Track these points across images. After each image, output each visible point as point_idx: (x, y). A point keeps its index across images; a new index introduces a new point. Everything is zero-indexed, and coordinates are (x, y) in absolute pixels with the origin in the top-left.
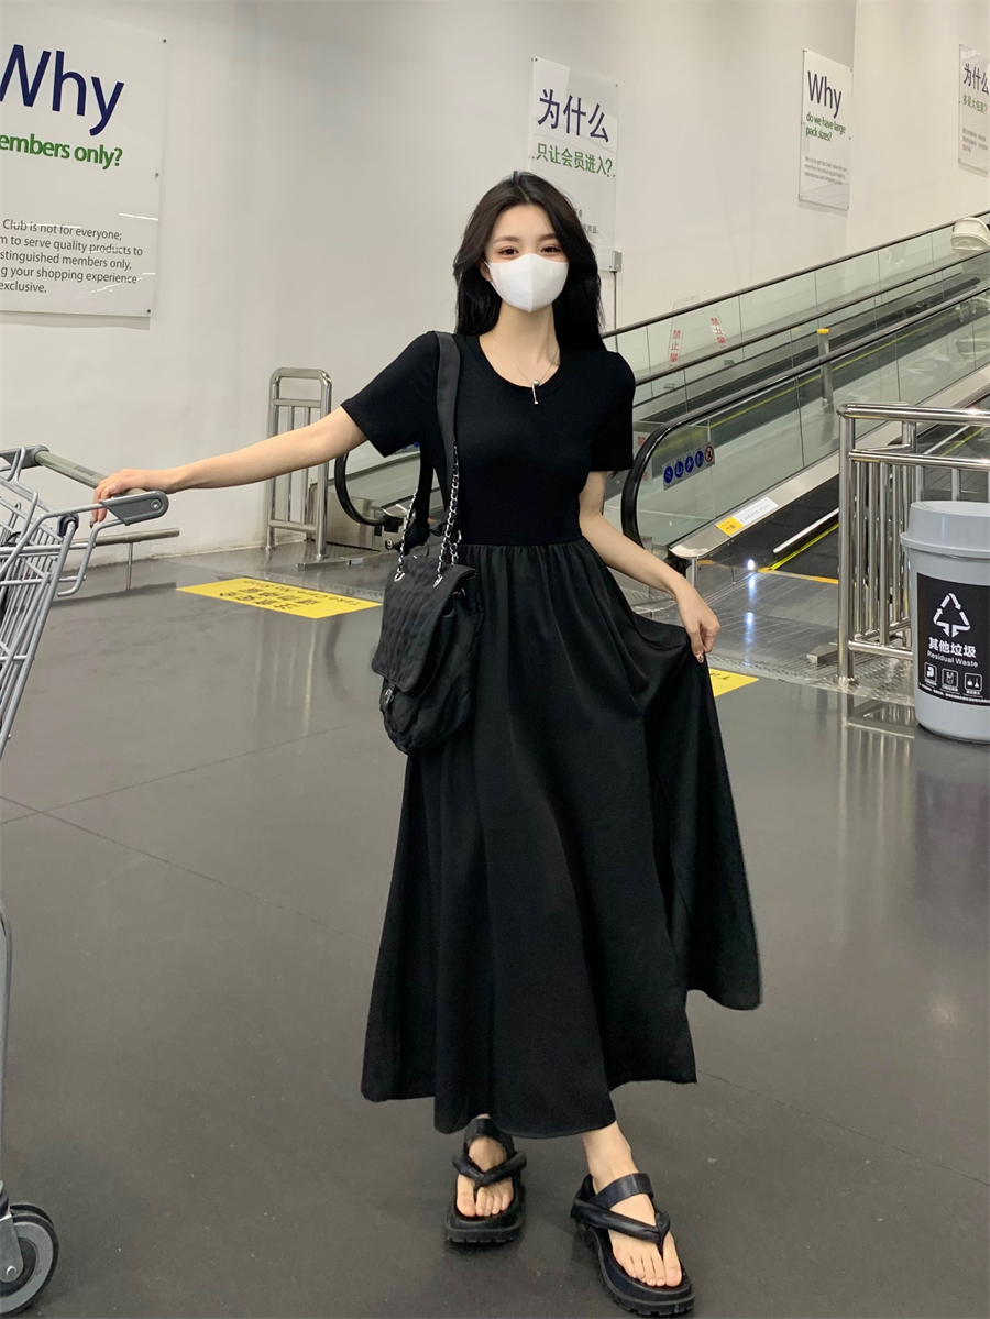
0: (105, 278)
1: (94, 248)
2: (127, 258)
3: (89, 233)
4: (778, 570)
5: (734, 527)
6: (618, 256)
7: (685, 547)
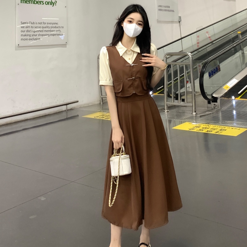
0: (55, 35)
1: (52, 27)
2: (60, 29)
3: (50, 23)
4: (240, 98)
5: (227, 87)
6: (180, 17)
7: (216, 94)
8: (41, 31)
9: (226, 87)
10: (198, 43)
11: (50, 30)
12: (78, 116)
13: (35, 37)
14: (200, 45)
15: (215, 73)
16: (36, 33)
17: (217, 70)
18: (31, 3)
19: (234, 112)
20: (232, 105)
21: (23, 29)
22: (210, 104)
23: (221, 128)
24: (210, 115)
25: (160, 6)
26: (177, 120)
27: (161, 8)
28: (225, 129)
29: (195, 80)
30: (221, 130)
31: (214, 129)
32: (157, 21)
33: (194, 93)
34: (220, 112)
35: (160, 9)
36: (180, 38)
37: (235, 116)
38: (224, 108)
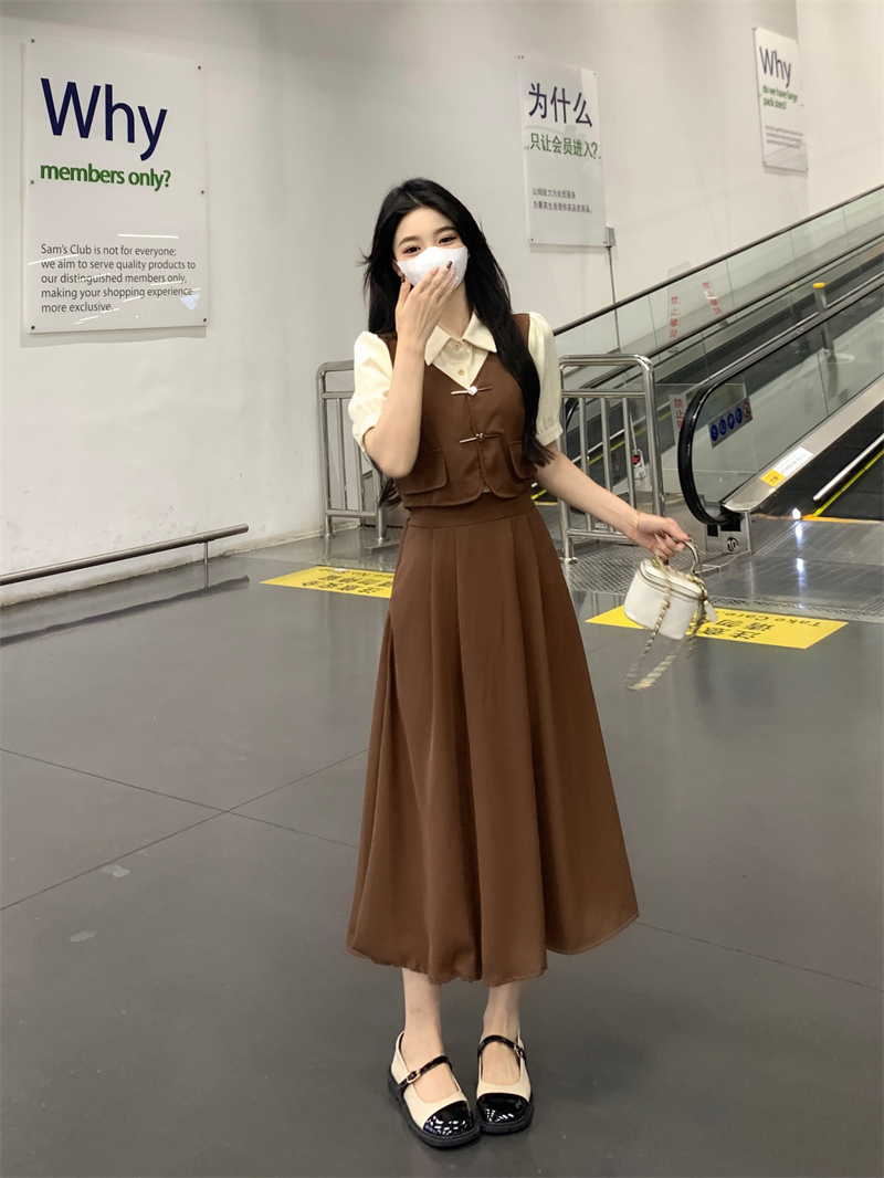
0: (164, 292)
1: (152, 265)
2: (183, 272)
3: (147, 252)
4: (820, 516)
5: (776, 478)
6: (611, 232)
7: (736, 502)
8: (113, 279)
9: (771, 478)
10: (674, 323)
11: (145, 272)
12: (246, 579)
13: (91, 301)
14: (682, 330)
15: (732, 427)
16: (94, 287)
17: (741, 416)
18: (79, 179)
19: (800, 565)
20: (794, 539)
21: (49, 272)
22: (716, 535)
23: (752, 621)
24: (715, 575)
25: (541, 192)
26: (604, 592)
27: (544, 200)
28: (768, 622)
29: (663, 451)
30: (753, 627)
31: (730, 624)
32: (531, 245)
33: (660, 499)
34: (751, 564)
35: (540, 203)
36: (611, 303)
37: (801, 579)
38: (765, 551)
